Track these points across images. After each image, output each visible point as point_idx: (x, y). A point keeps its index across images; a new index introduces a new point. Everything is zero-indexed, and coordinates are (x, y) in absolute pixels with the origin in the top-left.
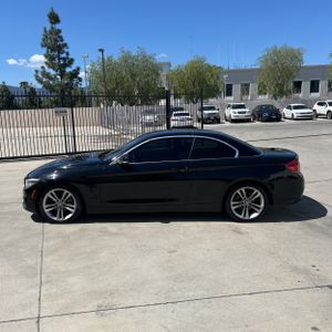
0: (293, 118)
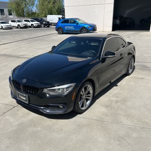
0: (2, 28)
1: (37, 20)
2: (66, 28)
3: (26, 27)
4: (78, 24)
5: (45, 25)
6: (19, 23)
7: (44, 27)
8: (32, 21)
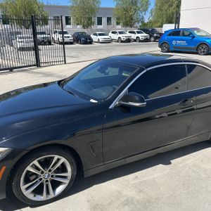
0: (99, 42)
1: (146, 31)
2: (174, 43)
3: (128, 40)
4: (194, 37)
5: (156, 38)
6: (120, 36)
7: (154, 41)
8: (138, 33)
